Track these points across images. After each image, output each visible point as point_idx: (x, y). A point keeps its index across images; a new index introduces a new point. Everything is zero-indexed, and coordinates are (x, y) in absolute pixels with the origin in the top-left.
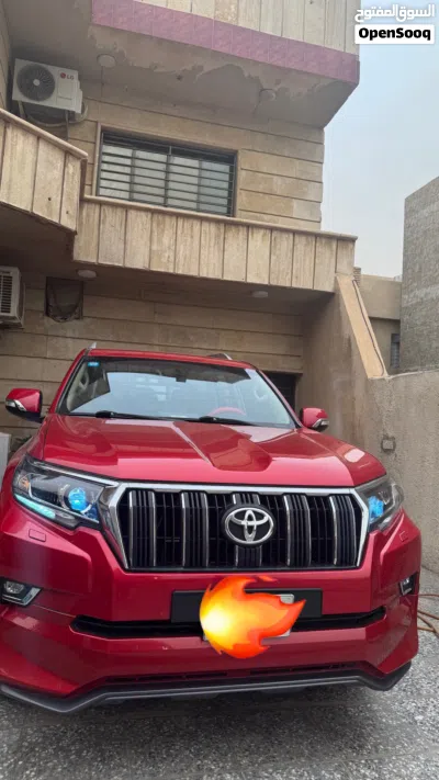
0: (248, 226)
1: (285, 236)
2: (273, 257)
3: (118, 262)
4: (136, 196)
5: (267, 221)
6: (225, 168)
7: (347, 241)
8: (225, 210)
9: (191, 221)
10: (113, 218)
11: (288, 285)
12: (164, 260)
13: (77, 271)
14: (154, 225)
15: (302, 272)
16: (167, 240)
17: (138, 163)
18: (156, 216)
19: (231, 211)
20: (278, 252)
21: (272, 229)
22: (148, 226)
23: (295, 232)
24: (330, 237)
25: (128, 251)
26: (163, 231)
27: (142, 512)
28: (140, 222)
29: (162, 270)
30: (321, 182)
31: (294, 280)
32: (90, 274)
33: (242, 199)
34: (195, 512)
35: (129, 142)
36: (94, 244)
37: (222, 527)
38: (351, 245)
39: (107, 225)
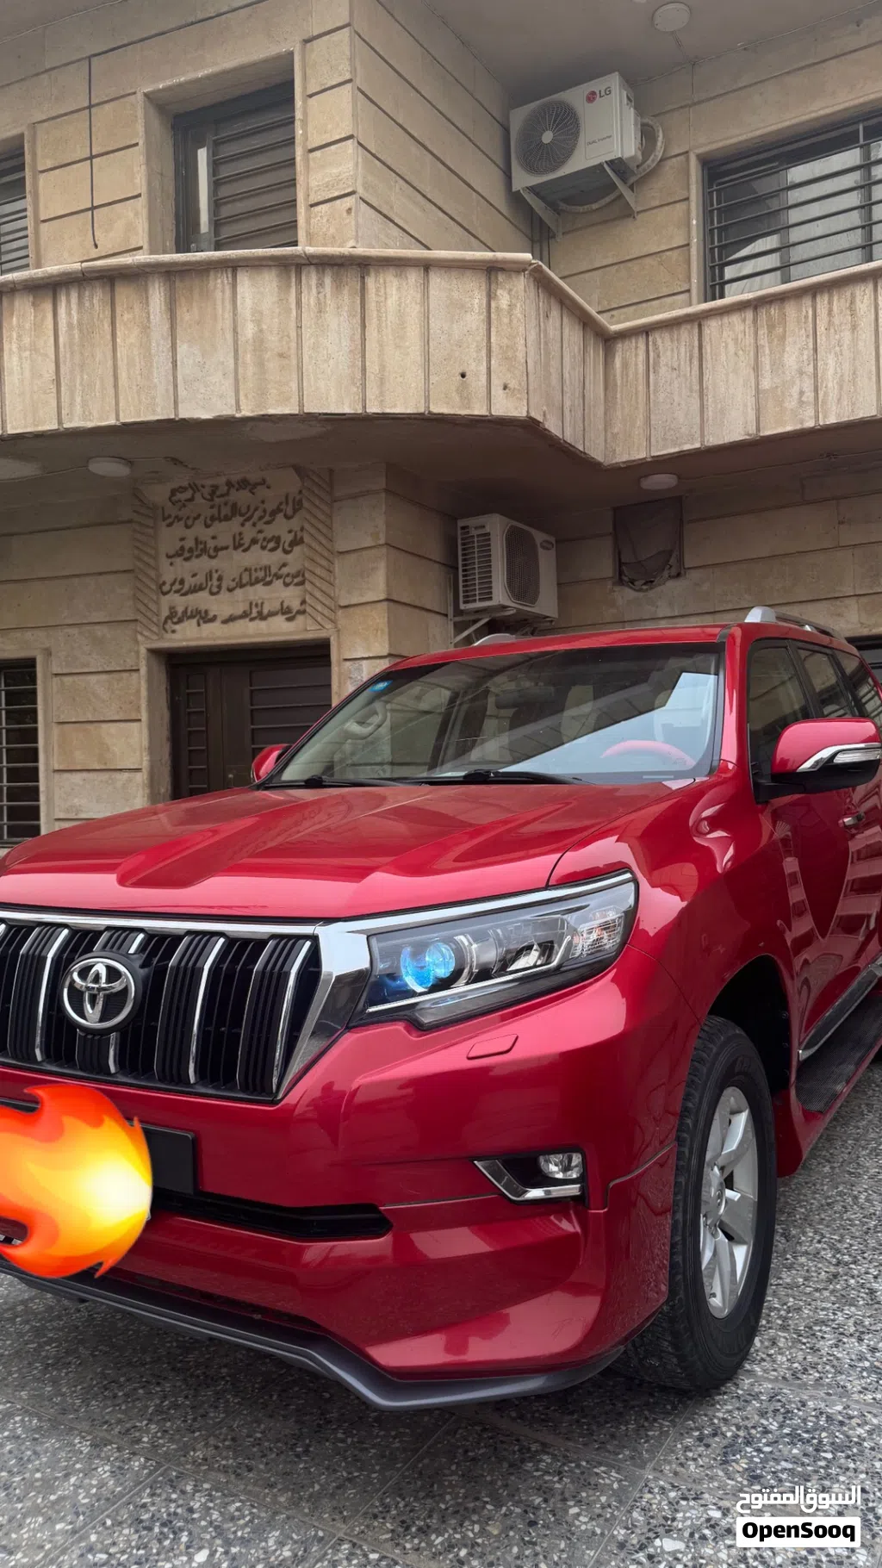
3: (692, 439)
9: (847, 290)
10: (672, 352)
12: (791, 404)
13: (638, 482)
14: (763, 332)
16: (793, 357)
18: (763, 312)
22: (749, 340)
25: (710, 413)
26: (783, 338)
28: (729, 338)
29: (789, 428)
32: (664, 480)
34: (31, 963)
36: (640, 420)
39: (663, 370)
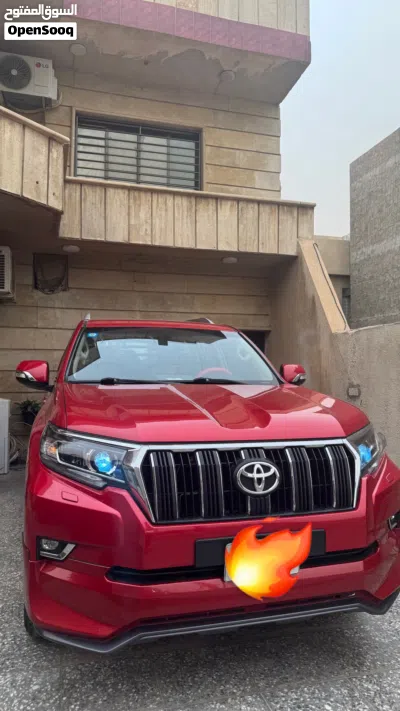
0: (217, 198)
1: (251, 206)
2: (241, 226)
3: (100, 236)
4: (111, 174)
5: (232, 193)
6: (191, 145)
7: (306, 208)
8: (192, 184)
9: (164, 196)
10: (93, 196)
11: (255, 251)
12: (142, 233)
13: (62, 246)
14: (131, 201)
15: (267, 238)
16: (143, 215)
17: (111, 143)
18: (132, 193)
19: (198, 185)
20: (245, 222)
21: (238, 200)
22: (126, 202)
23: (259, 202)
24: (290, 206)
25: (108, 227)
26: (140, 206)
27: (164, 470)
28: (117, 199)
29: (141, 243)
30: (279, 155)
31: (260, 246)
32: (75, 249)
33: (208, 174)
34: (210, 469)
35: (103, 124)
36: (77, 221)
37: (234, 480)
38: (310, 212)
39: (88, 203)
